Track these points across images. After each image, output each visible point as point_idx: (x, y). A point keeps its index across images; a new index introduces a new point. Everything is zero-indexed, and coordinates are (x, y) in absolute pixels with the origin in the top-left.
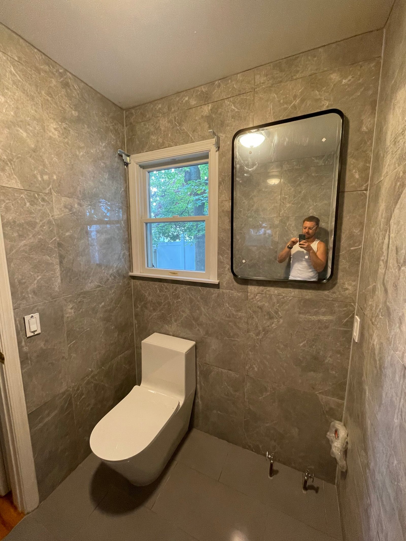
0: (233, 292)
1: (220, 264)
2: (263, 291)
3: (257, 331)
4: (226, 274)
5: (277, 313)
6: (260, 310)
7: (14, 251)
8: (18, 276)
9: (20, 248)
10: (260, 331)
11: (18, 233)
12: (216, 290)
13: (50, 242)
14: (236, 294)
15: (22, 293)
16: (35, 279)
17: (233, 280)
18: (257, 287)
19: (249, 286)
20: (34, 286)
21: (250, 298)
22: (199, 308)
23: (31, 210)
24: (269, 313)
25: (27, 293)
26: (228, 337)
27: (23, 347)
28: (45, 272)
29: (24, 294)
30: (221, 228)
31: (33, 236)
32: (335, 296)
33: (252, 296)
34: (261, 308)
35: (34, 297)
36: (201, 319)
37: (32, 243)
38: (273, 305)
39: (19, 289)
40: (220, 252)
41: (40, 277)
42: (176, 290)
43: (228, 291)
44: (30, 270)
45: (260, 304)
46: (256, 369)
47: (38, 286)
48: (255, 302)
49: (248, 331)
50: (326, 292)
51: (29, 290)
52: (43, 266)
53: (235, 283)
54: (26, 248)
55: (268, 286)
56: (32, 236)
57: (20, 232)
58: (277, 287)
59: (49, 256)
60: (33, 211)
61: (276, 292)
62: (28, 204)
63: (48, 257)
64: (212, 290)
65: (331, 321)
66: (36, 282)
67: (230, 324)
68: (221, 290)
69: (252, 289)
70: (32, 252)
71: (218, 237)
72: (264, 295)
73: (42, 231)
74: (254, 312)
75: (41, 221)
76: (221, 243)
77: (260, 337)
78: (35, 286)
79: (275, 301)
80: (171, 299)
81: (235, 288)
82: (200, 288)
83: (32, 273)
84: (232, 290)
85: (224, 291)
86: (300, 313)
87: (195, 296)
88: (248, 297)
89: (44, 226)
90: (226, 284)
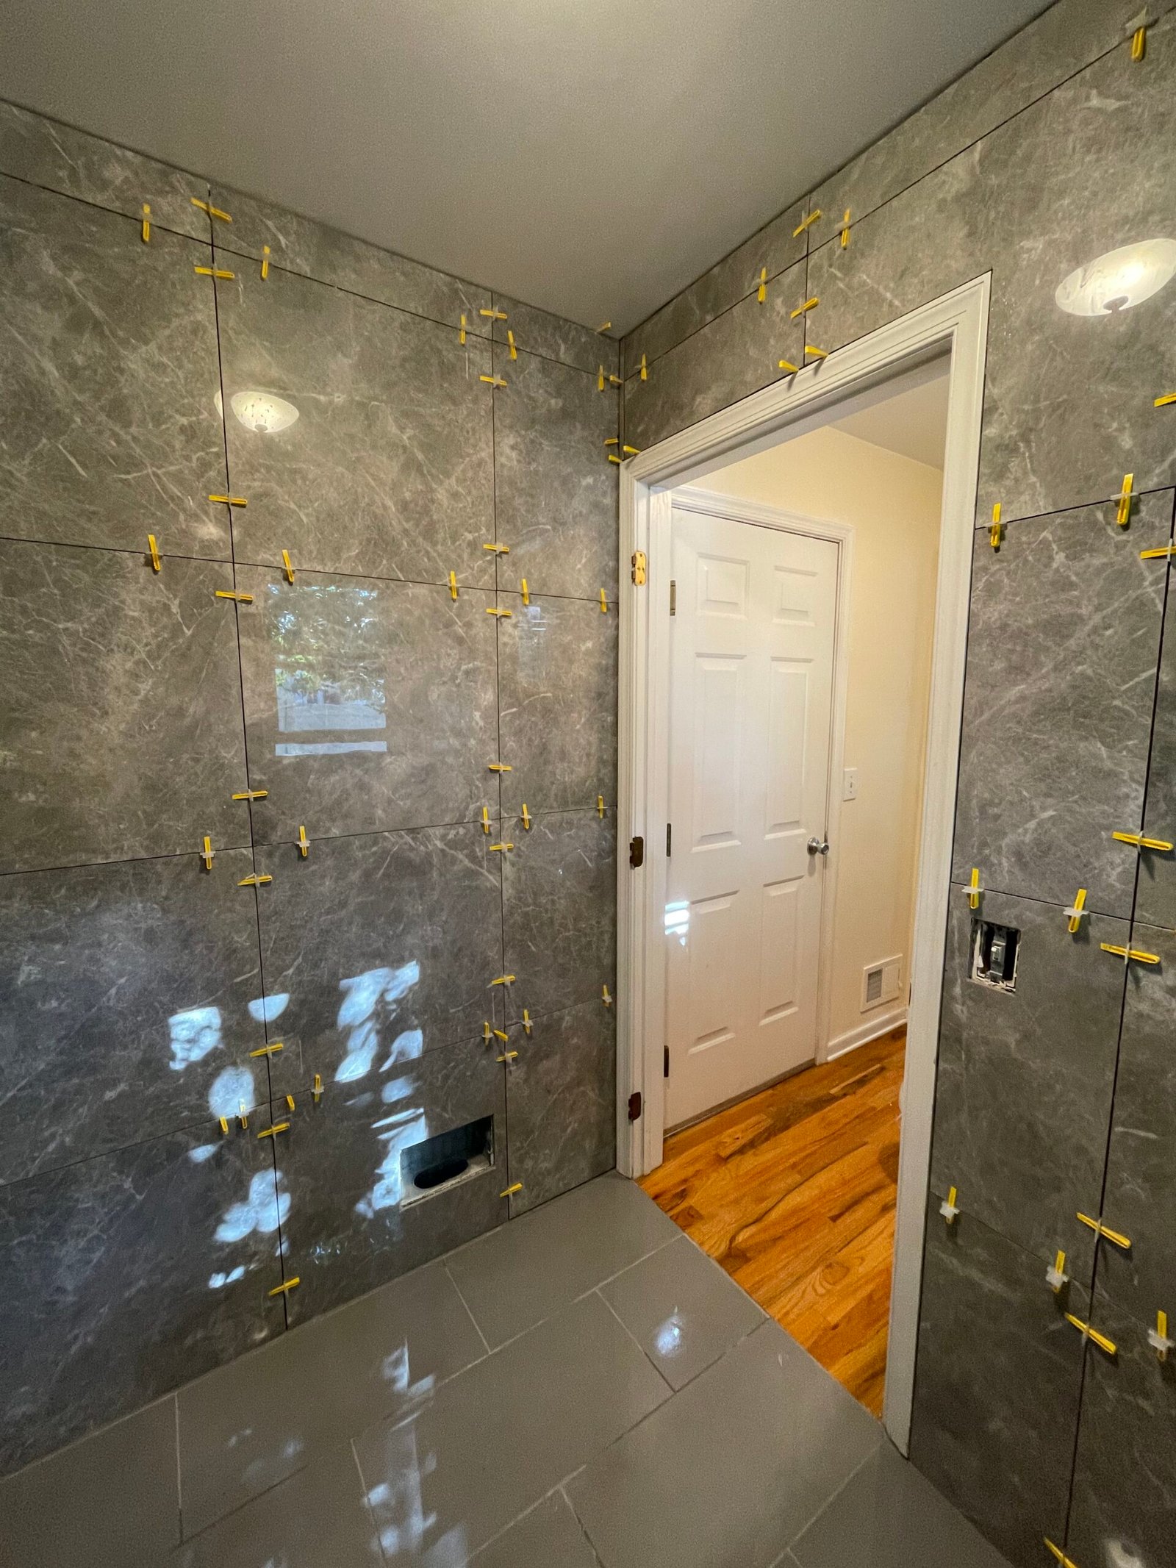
7: (986, 716)
8: (980, 791)
9: (1003, 708)
11: (1009, 660)
13: (1124, 688)
15: (984, 844)
16: (1033, 816)
20: (1026, 834)
23: (1068, 577)
25: (999, 850)
27: (953, 998)
28: (1076, 802)
29: (987, 852)
31: (1055, 669)
35: (1016, 870)
37: (1046, 690)
39: (977, 831)
41: (1051, 813)
44: (1020, 780)
47: (1038, 842)
51: (1005, 843)
52: (1070, 779)
54: (1023, 710)
56: (1051, 666)
57: (1014, 657)
59: (1103, 743)
60: (1074, 578)
62: (1060, 558)
63: (1099, 745)
66: (1032, 825)
70: (1040, 721)
73: (1096, 647)
75: (1098, 608)
78: (1028, 839)
83: (1025, 793)
89: (1109, 627)
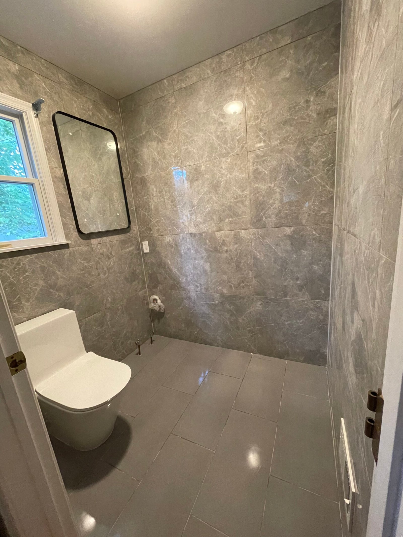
0: (81, 247)
1: (65, 225)
2: (100, 241)
3: (104, 272)
4: (72, 234)
5: (111, 254)
6: (102, 256)
10: (105, 271)
12: (67, 250)
14: (84, 249)
17: (79, 238)
18: (97, 239)
19: (91, 240)
21: (94, 249)
22: (54, 274)
24: (108, 256)
26: (86, 288)
30: (57, 192)
32: (131, 235)
33: (95, 247)
34: (102, 254)
36: (59, 284)
38: (109, 249)
40: (63, 215)
42: (18, 264)
43: (77, 248)
45: (101, 251)
46: (110, 300)
48: (98, 251)
49: (99, 275)
50: (128, 234)
53: (82, 240)
55: (103, 237)
58: (107, 236)
61: (108, 239)
64: (63, 251)
65: (133, 249)
67: (85, 275)
68: (71, 249)
69: (94, 241)
71: (58, 202)
72: (102, 244)
74: (100, 259)
76: (61, 206)
77: (107, 275)
79: (109, 246)
80: (13, 278)
81: (82, 244)
82: (49, 252)
84: (80, 246)
85: (74, 249)
86: (122, 250)
87: (46, 262)
88: (92, 249)
90: (74, 243)
